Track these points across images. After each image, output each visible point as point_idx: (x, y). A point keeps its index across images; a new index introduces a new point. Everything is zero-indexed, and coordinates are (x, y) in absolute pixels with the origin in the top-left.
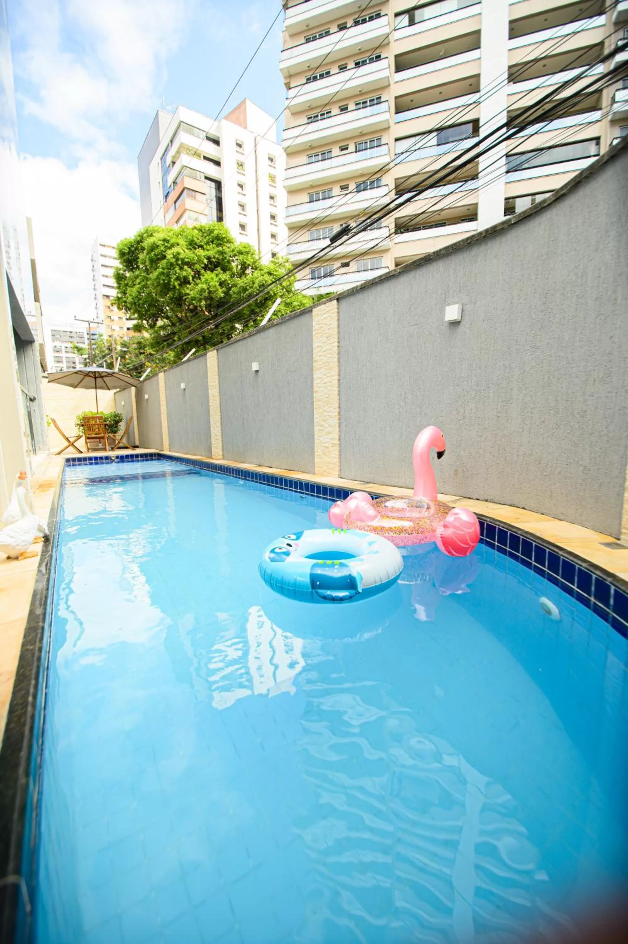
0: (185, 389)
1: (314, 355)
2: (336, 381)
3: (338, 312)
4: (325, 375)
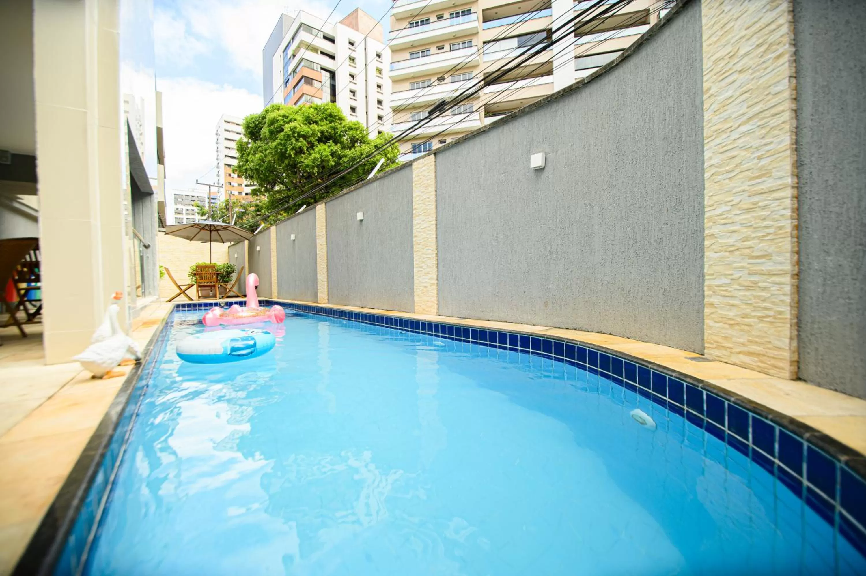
0: (294, 240)
1: (414, 203)
2: (434, 226)
3: (436, 165)
4: (424, 220)
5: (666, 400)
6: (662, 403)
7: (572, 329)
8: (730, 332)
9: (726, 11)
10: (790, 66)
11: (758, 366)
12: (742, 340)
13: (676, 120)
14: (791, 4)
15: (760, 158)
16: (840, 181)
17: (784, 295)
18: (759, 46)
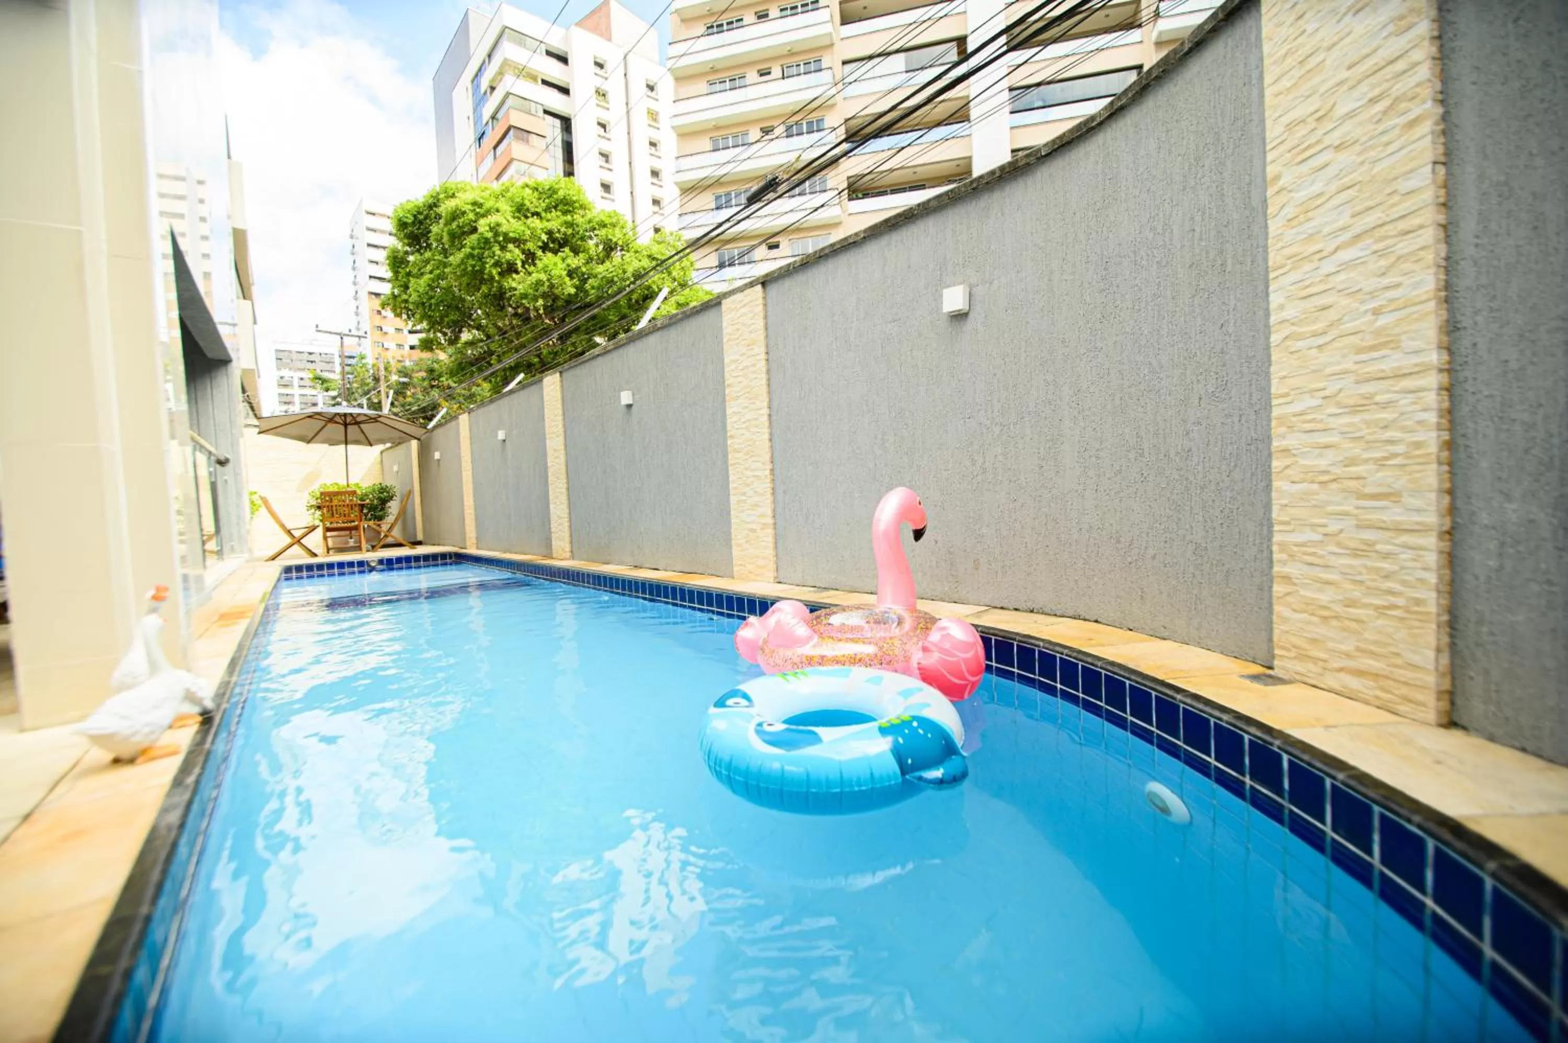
0: (504, 441)
1: (727, 376)
2: (766, 418)
3: (765, 305)
4: (746, 407)
5: (1209, 763)
7: (1026, 611)
8: (1321, 631)
9: (1309, 31)
10: (1434, 143)
11: (1377, 697)
12: (1344, 647)
13: (1213, 233)
14: (1435, 25)
15: (1376, 312)
16: (1532, 363)
17: (1425, 569)
18: (1373, 101)
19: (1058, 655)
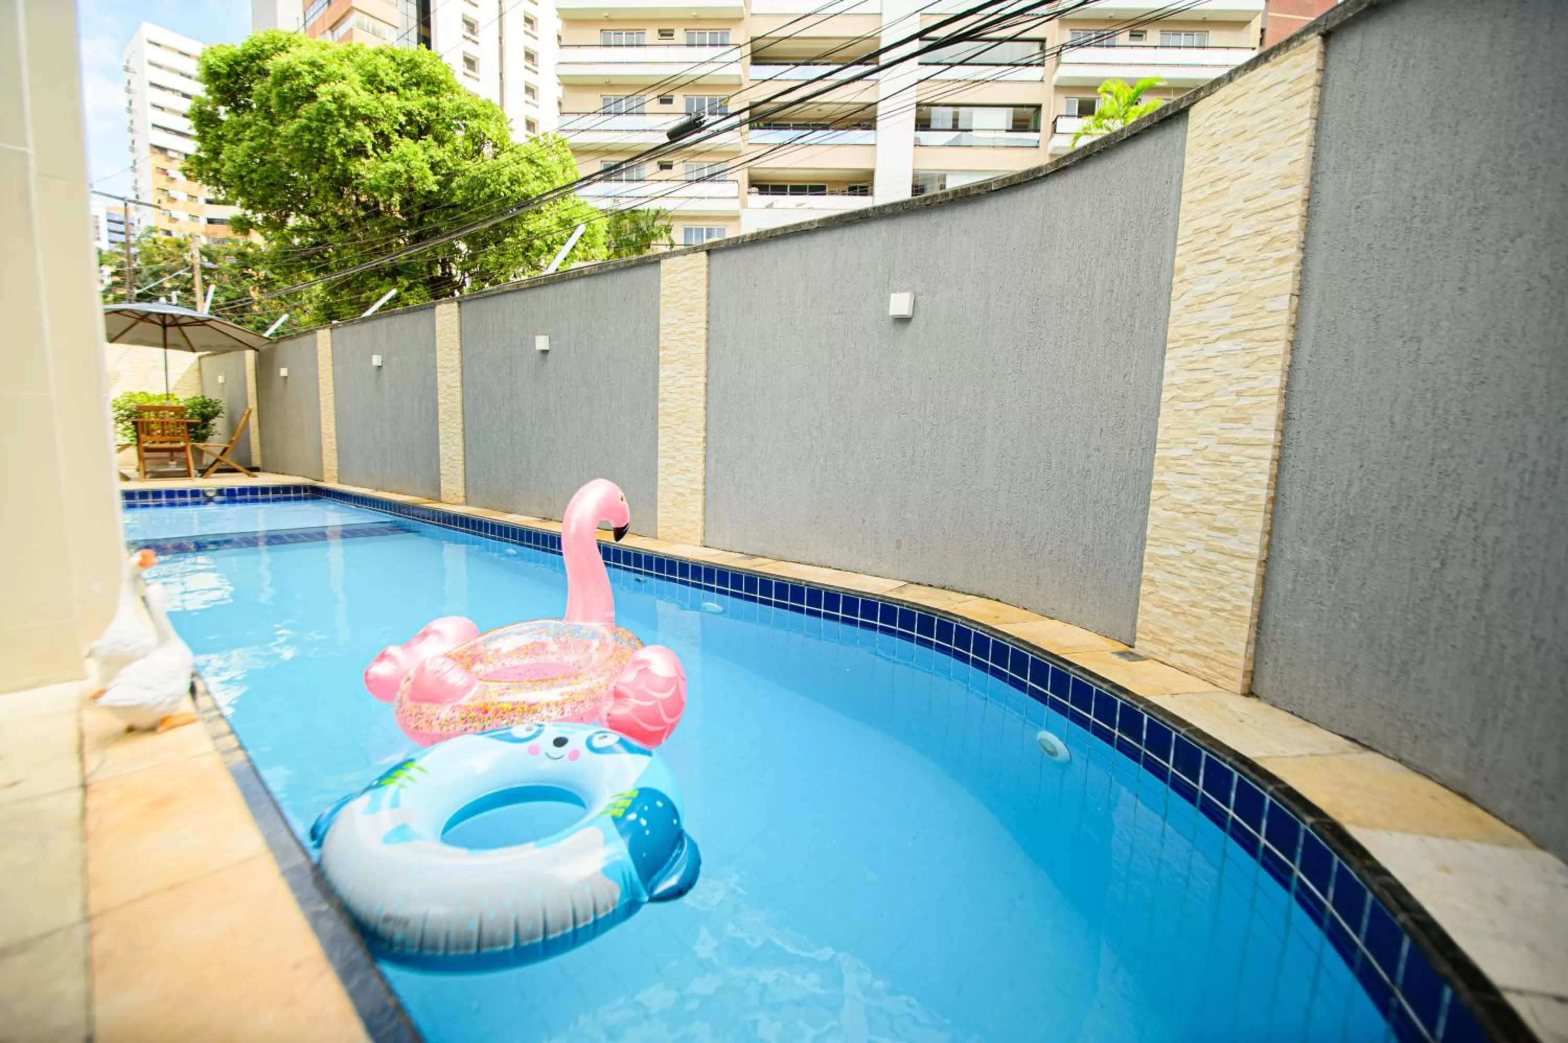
0: (380, 367)
2: (703, 386)
3: (709, 273)
4: (682, 373)
5: (1089, 719)
6: (1083, 722)
8: (1172, 622)
9: (1221, 160)
10: (1294, 279)
11: (1204, 673)
12: (1186, 636)
13: (1128, 298)
14: (1307, 191)
15: (1239, 394)
16: (1332, 454)
17: (1247, 586)
18: (1259, 233)
19: (973, 630)
